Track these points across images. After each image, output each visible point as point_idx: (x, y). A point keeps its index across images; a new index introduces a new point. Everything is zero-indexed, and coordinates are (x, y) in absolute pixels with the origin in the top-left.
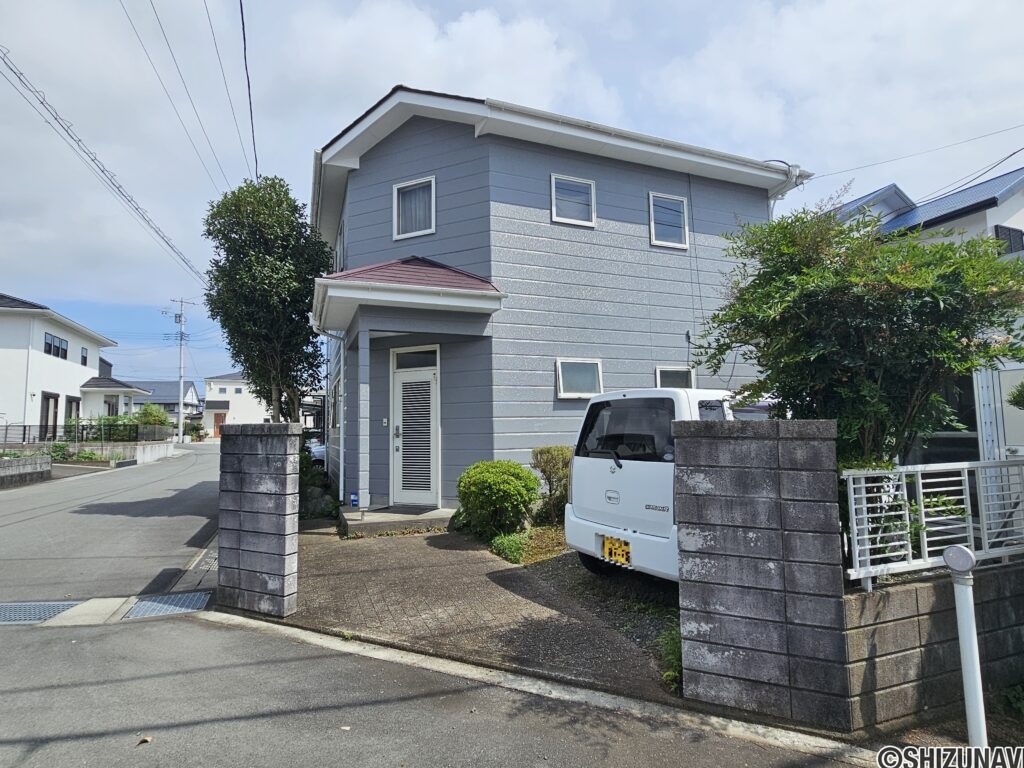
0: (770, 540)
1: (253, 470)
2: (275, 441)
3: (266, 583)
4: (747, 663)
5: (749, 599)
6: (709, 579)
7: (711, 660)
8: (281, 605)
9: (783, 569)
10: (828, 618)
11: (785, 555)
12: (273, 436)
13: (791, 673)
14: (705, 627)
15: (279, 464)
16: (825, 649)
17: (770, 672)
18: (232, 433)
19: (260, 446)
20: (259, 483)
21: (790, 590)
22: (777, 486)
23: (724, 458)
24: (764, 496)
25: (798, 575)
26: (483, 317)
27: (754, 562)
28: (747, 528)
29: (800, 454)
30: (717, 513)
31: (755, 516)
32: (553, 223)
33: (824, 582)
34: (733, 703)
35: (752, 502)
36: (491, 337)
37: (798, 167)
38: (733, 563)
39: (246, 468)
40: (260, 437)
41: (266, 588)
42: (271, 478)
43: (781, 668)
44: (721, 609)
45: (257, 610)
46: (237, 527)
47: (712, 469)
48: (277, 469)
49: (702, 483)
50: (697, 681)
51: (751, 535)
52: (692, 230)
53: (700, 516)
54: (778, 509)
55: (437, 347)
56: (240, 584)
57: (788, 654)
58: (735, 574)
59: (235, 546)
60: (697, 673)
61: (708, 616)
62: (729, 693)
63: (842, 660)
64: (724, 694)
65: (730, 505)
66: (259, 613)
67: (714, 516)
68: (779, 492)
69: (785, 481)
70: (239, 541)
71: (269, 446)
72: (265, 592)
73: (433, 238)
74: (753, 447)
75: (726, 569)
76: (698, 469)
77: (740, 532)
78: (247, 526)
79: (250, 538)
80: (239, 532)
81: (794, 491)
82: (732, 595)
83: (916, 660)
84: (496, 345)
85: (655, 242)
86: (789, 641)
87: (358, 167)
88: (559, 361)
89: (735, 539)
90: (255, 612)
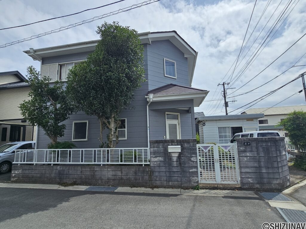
3: (287, 178)
19: (282, 143)
20: (283, 152)
39: (280, 149)
45: (287, 186)
46: (281, 165)
55: (179, 114)
56: (284, 181)
70: (282, 169)
73: (176, 80)
87: (151, 44)
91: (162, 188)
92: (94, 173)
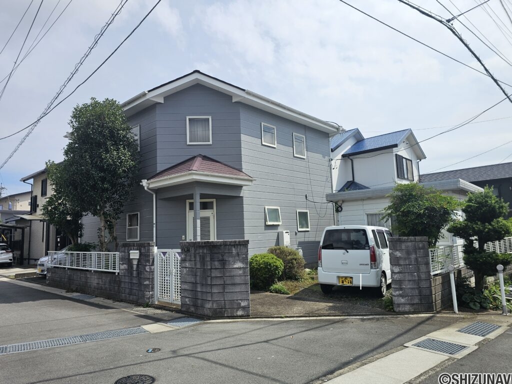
0: (415, 267)
1: (231, 259)
2: (241, 247)
3: (240, 304)
4: (411, 300)
5: (411, 283)
6: (401, 279)
7: (402, 300)
8: (248, 311)
9: (418, 274)
10: (428, 285)
11: (418, 270)
12: (240, 245)
13: (421, 300)
14: (401, 292)
15: (244, 256)
16: (428, 293)
17: (416, 301)
18: (218, 244)
19: (234, 249)
20: (234, 264)
21: (420, 279)
22: (416, 254)
23: (403, 247)
24: (413, 256)
25: (421, 275)
26: (239, 187)
27: (411, 273)
28: (409, 265)
29: (421, 245)
30: (402, 261)
31: (411, 262)
32: (262, 145)
33: (427, 276)
34: (408, 311)
35: (410, 258)
36: (242, 197)
37: (342, 127)
38: (407, 274)
39: (226, 258)
40: (234, 246)
41: (240, 306)
42: (240, 262)
43: (419, 299)
44: (404, 287)
45: (235, 315)
46: (223, 283)
47: (400, 250)
48: (244, 258)
49: (398, 254)
50: (399, 307)
51: (411, 266)
52: (307, 150)
53: (398, 263)
54: (416, 259)
55: (214, 200)
56: (225, 306)
57: (420, 296)
58: (408, 277)
59: (222, 291)
60: (399, 305)
61: (401, 289)
62: (407, 308)
63: (432, 295)
64: (406, 309)
65: (405, 259)
66: (237, 316)
67: (402, 262)
68: (416, 255)
69: (417, 252)
70: (224, 289)
71: (238, 249)
72: (239, 307)
73: (210, 147)
74: (410, 244)
75: (405, 276)
76: (397, 250)
77: (408, 266)
78: (228, 282)
79: (230, 287)
80: (224, 286)
81: (419, 255)
82: (407, 282)
83: (440, 295)
84: (245, 201)
85: (296, 155)
86: (420, 292)
87: (163, 102)
88: (266, 207)
89: (407, 268)
90: (235, 316)
91: (124, 302)
92: (87, 280)
